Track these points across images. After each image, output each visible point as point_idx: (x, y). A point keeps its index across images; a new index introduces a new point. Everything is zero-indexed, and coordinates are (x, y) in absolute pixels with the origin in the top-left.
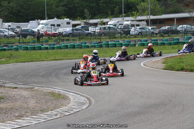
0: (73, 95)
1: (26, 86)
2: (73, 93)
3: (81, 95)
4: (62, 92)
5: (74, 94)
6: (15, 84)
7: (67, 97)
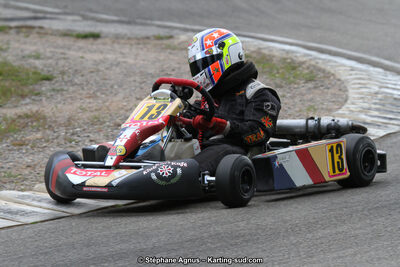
0: (352, 69)
1: (138, 31)
2: (350, 58)
3: (386, 68)
4: (300, 54)
5: (353, 64)
6: (85, 18)
7: (328, 75)
